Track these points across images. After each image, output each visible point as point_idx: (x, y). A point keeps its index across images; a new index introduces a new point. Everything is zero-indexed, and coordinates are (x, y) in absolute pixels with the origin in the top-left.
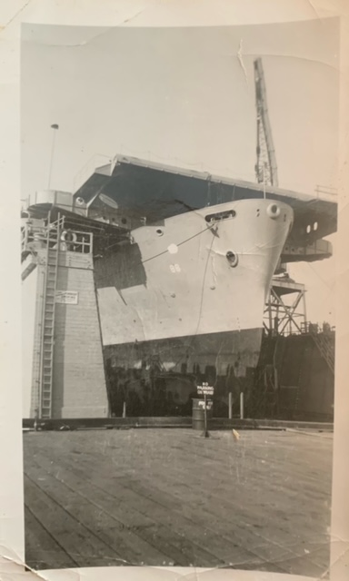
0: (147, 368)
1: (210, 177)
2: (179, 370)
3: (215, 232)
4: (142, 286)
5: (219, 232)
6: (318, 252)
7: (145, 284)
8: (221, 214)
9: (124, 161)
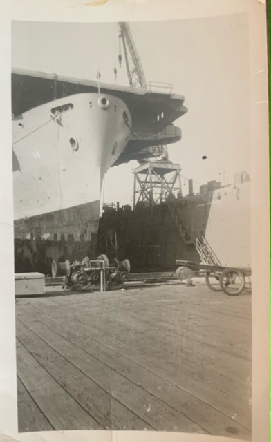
0: (34, 238)
1: (56, 77)
2: (53, 239)
3: (59, 122)
4: (18, 171)
5: (62, 122)
6: (168, 136)
7: (19, 169)
8: (63, 106)
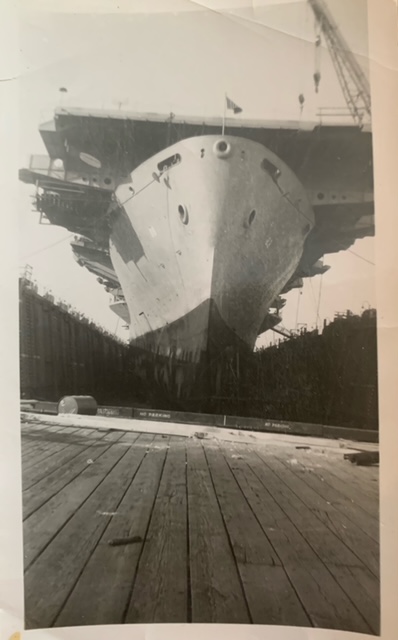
3: (167, 183)
8: (171, 159)
9: (63, 113)
